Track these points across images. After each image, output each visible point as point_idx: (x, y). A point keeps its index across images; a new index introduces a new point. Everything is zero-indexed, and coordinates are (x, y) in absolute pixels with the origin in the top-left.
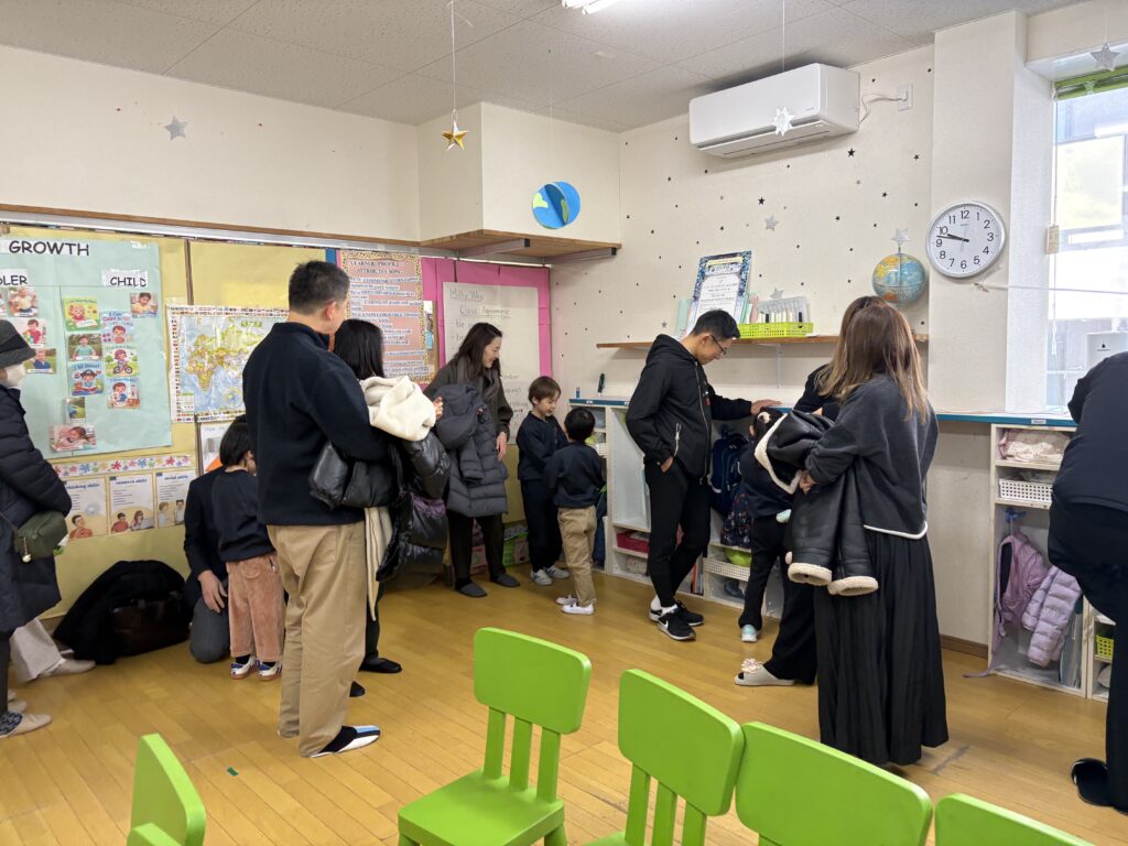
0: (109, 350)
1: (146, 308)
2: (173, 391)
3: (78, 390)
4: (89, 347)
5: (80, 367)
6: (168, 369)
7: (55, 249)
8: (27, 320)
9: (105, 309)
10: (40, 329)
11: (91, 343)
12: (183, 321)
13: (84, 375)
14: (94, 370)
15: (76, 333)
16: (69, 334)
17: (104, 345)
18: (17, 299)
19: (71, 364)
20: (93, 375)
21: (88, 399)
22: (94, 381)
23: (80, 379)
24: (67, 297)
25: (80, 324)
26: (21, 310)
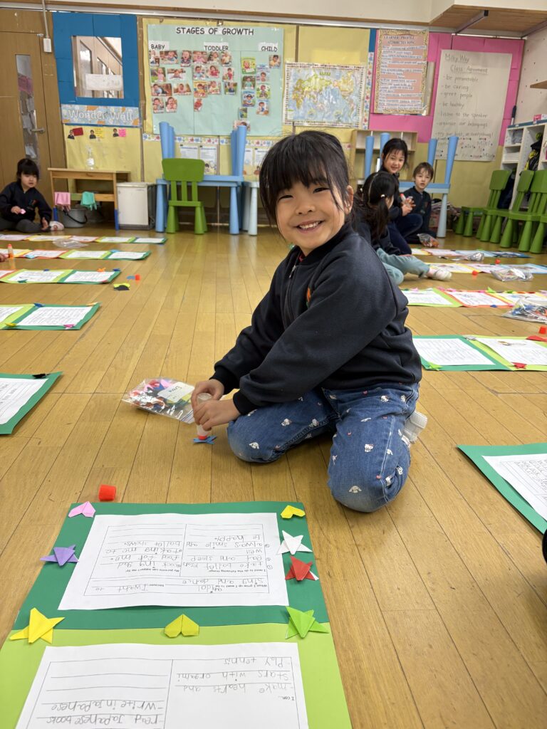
0: (259, 84)
1: (276, 63)
2: (284, 108)
3: (245, 104)
4: (251, 83)
5: (246, 92)
6: (283, 97)
7: (240, 32)
8: (227, 68)
9: (258, 63)
10: (232, 73)
11: (251, 81)
12: (293, 71)
13: (248, 96)
14: (252, 95)
15: (246, 75)
16: (243, 75)
17: (257, 82)
18: (224, 58)
19: (243, 91)
20: (251, 97)
21: (249, 109)
22: (252, 100)
23: (246, 99)
24: (243, 56)
25: (248, 71)
26: (226, 63)
